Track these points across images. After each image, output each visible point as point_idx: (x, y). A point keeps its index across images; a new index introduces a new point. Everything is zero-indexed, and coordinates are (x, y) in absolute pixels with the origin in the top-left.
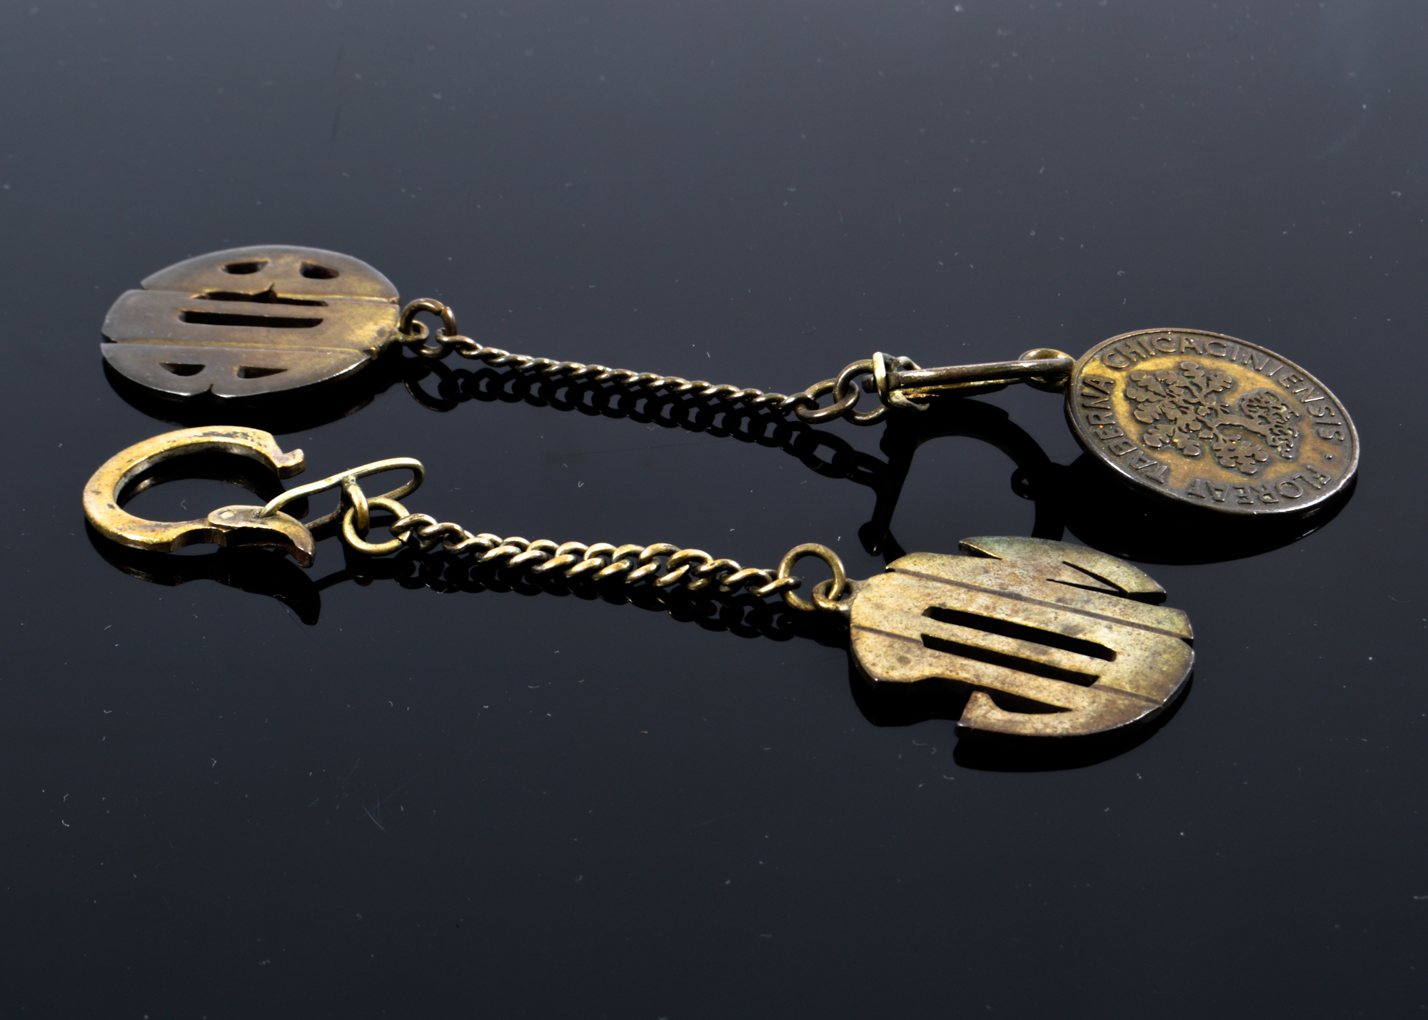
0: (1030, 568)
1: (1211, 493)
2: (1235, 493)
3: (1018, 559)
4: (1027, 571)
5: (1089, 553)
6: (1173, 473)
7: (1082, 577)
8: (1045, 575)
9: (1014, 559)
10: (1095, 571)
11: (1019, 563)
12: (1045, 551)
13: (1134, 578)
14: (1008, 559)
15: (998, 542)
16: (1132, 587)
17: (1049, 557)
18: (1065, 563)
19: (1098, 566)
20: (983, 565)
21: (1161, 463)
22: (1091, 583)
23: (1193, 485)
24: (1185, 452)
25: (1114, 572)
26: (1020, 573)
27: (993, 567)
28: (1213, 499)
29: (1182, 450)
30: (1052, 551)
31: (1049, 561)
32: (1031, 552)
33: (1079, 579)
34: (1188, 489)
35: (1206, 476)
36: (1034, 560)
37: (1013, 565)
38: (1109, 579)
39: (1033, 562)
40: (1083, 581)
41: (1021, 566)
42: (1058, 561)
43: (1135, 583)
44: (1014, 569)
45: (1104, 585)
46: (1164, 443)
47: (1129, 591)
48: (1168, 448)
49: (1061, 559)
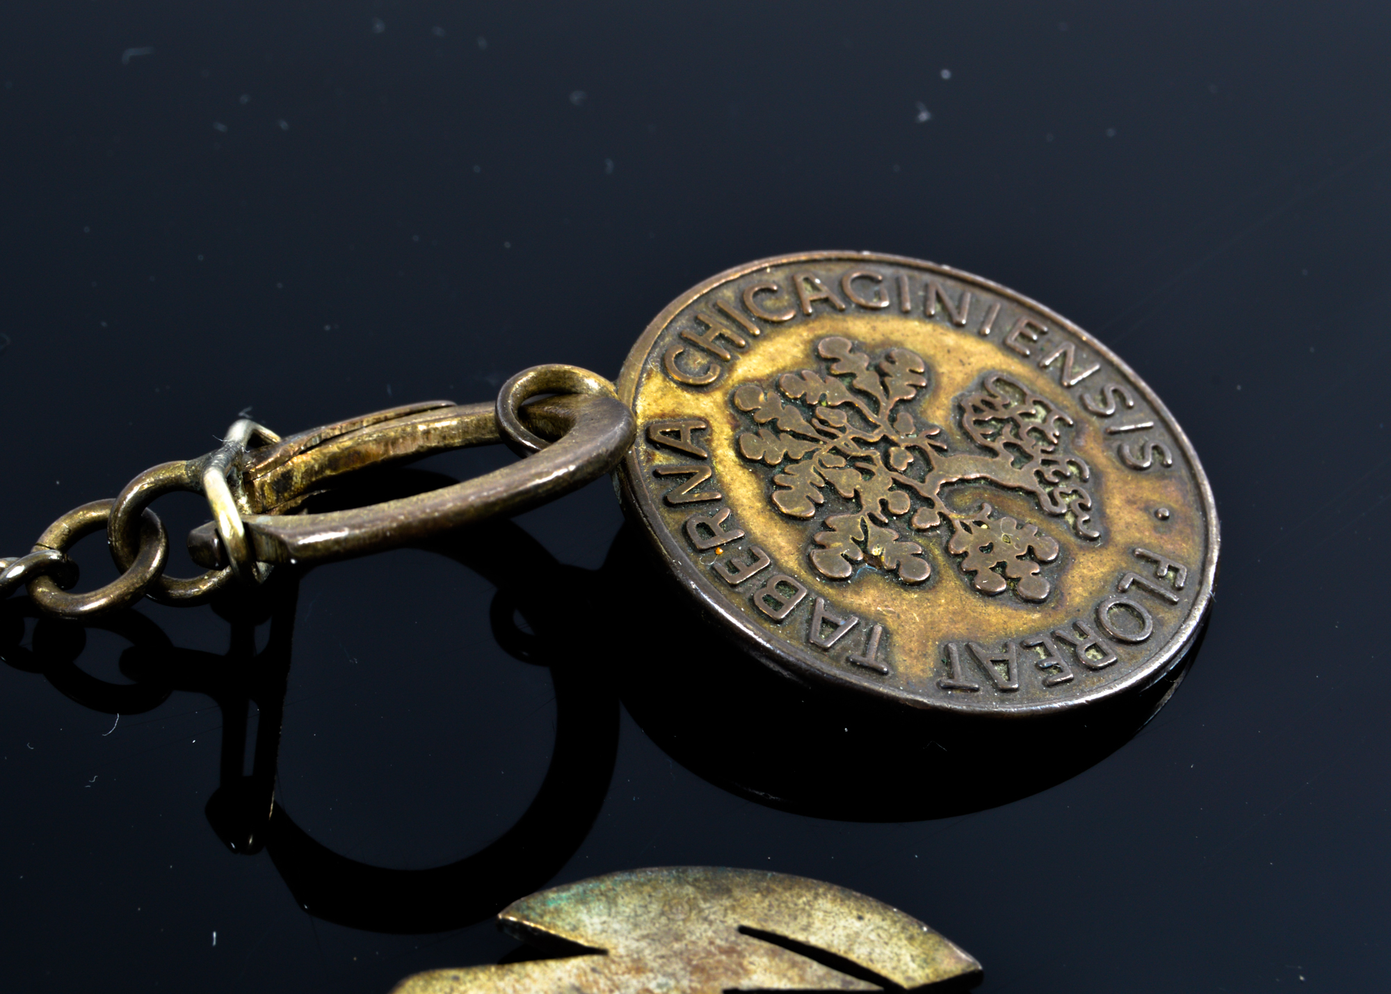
0: (677, 966)
1: (988, 676)
2: (1029, 661)
3: (643, 944)
4: (673, 975)
5: (785, 889)
6: (897, 639)
7: (794, 965)
8: (715, 979)
9: (634, 945)
10: (816, 940)
11: (648, 954)
12: (693, 905)
13: (905, 942)
14: (622, 951)
15: (582, 900)
16: (910, 973)
17: (705, 919)
18: (744, 930)
19: (817, 924)
20: (573, 981)
21: (867, 620)
22: (820, 979)
23: (946, 659)
24: (904, 575)
25: (857, 934)
26: (660, 986)
27: (596, 982)
28: (995, 686)
29: (894, 573)
30: (705, 900)
31: (710, 934)
32: (663, 913)
33: (790, 973)
34: (938, 674)
35: (960, 629)
36: (679, 938)
37: (639, 967)
38: (853, 957)
39: (676, 946)
40: (802, 979)
41: (655, 965)
42: (728, 929)
43: (913, 958)
44: (643, 978)
45: (849, 978)
46: (853, 562)
47: (906, 985)
48: (864, 573)
49: (733, 920)
